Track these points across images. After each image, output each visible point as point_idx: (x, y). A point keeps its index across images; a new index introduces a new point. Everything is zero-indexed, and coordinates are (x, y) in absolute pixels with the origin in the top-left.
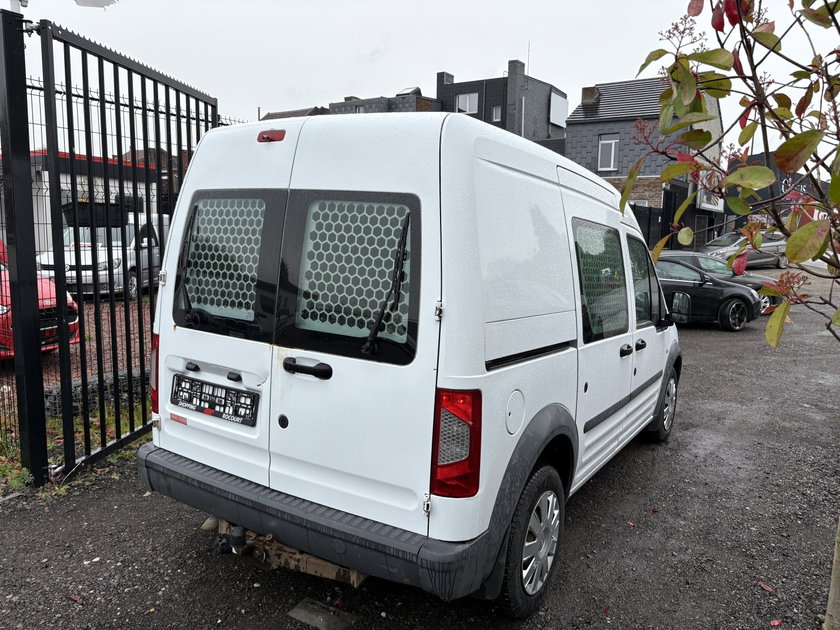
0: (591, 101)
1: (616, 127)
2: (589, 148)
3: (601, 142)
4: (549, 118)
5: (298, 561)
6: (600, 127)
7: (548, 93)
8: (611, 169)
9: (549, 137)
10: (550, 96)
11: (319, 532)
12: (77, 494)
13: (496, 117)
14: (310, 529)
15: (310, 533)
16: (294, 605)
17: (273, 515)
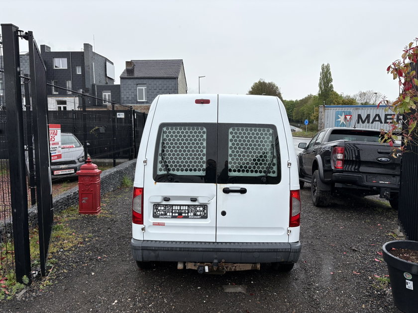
0: (130, 68)
1: (145, 81)
2: (132, 91)
3: (138, 88)
4: (106, 74)
5: (236, 267)
6: (137, 80)
7: (104, 62)
8: (144, 101)
9: (107, 83)
10: (106, 63)
11: (248, 252)
12: (57, 282)
13: (79, 71)
14: (243, 252)
15: (243, 253)
16: (223, 289)
17: (224, 251)
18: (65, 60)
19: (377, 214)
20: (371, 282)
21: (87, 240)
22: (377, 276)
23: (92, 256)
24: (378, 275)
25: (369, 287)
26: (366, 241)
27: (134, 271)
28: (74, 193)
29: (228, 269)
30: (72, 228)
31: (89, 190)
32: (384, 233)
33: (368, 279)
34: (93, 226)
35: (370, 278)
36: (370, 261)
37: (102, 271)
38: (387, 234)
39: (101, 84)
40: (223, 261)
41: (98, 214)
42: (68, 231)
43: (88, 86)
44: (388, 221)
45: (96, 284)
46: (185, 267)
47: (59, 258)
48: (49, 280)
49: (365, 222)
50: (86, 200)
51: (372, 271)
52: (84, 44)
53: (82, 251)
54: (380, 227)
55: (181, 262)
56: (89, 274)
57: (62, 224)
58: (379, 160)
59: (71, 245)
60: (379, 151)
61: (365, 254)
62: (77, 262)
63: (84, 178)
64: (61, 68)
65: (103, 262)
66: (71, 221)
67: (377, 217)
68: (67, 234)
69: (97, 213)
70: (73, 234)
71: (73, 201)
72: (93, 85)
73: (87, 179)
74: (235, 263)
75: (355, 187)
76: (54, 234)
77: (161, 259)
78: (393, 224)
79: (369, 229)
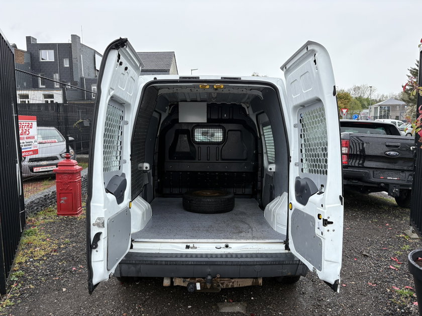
4: (95, 67)
5: (233, 282)
7: (93, 54)
9: (96, 77)
10: (95, 56)
11: (248, 265)
12: (19, 301)
13: (66, 64)
14: (242, 265)
15: (242, 267)
16: (218, 308)
17: (219, 265)
18: (52, 52)
19: (383, 212)
20: (390, 296)
21: (62, 246)
22: (396, 289)
23: (66, 267)
24: (397, 287)
25: (389, 302)
26: (376, 243)
27: (113, 286)
28: (53, 192)
29: (225, 285)
30: (48, 232)
31: (67, 189)
32: (394, 234)
33: (387, 291)
34: (71, 230)
35: (389, 291)
36: (385, 269)
37: (75, 286)
38: (398, 236)
39: (90, 77)
40: (218, 276)
41: (79, 216)
42: (42, 236)
43: (77, 79)
44: (397, 220)
45: (67, 303)
46: (172, 282)
47: (26, 270)
48: (11, 299)
49: (372, 221)
50: (65, 201)
51: (389, 282)
52: (72, 35)
53: (54, 261)
54: (388, 227)
55: (167, 277)
56: (60, 290)
57: (36, 228)
58: (387, 155)
59: (43, 253)
60: (387, 144)
61: (378, 260)
62: (47, 275)
63: (62, 175)
64: (48, 60)
65: (78, 274)
66: (47, 224)
67: (385, 216)
68: (40, 239)
69: (77, 214)
70: (48, 239)
71: (52, 201)
72: (82, 79)
73: (65, 177)
74: (232, 278)
75: (360, 183)
76: (24, 240)
77: (143, 274)
78: (402, 224)
79: (377, 230)
